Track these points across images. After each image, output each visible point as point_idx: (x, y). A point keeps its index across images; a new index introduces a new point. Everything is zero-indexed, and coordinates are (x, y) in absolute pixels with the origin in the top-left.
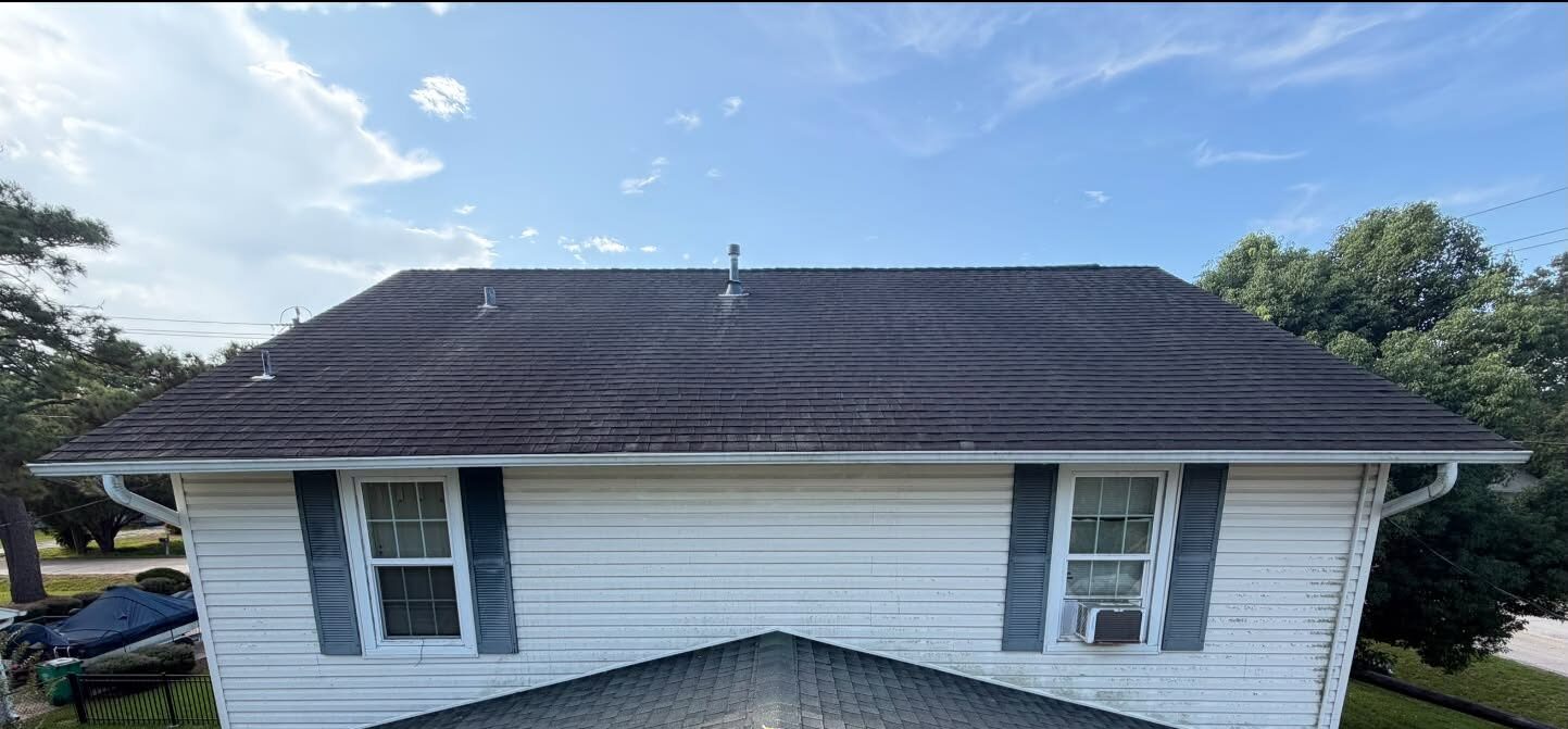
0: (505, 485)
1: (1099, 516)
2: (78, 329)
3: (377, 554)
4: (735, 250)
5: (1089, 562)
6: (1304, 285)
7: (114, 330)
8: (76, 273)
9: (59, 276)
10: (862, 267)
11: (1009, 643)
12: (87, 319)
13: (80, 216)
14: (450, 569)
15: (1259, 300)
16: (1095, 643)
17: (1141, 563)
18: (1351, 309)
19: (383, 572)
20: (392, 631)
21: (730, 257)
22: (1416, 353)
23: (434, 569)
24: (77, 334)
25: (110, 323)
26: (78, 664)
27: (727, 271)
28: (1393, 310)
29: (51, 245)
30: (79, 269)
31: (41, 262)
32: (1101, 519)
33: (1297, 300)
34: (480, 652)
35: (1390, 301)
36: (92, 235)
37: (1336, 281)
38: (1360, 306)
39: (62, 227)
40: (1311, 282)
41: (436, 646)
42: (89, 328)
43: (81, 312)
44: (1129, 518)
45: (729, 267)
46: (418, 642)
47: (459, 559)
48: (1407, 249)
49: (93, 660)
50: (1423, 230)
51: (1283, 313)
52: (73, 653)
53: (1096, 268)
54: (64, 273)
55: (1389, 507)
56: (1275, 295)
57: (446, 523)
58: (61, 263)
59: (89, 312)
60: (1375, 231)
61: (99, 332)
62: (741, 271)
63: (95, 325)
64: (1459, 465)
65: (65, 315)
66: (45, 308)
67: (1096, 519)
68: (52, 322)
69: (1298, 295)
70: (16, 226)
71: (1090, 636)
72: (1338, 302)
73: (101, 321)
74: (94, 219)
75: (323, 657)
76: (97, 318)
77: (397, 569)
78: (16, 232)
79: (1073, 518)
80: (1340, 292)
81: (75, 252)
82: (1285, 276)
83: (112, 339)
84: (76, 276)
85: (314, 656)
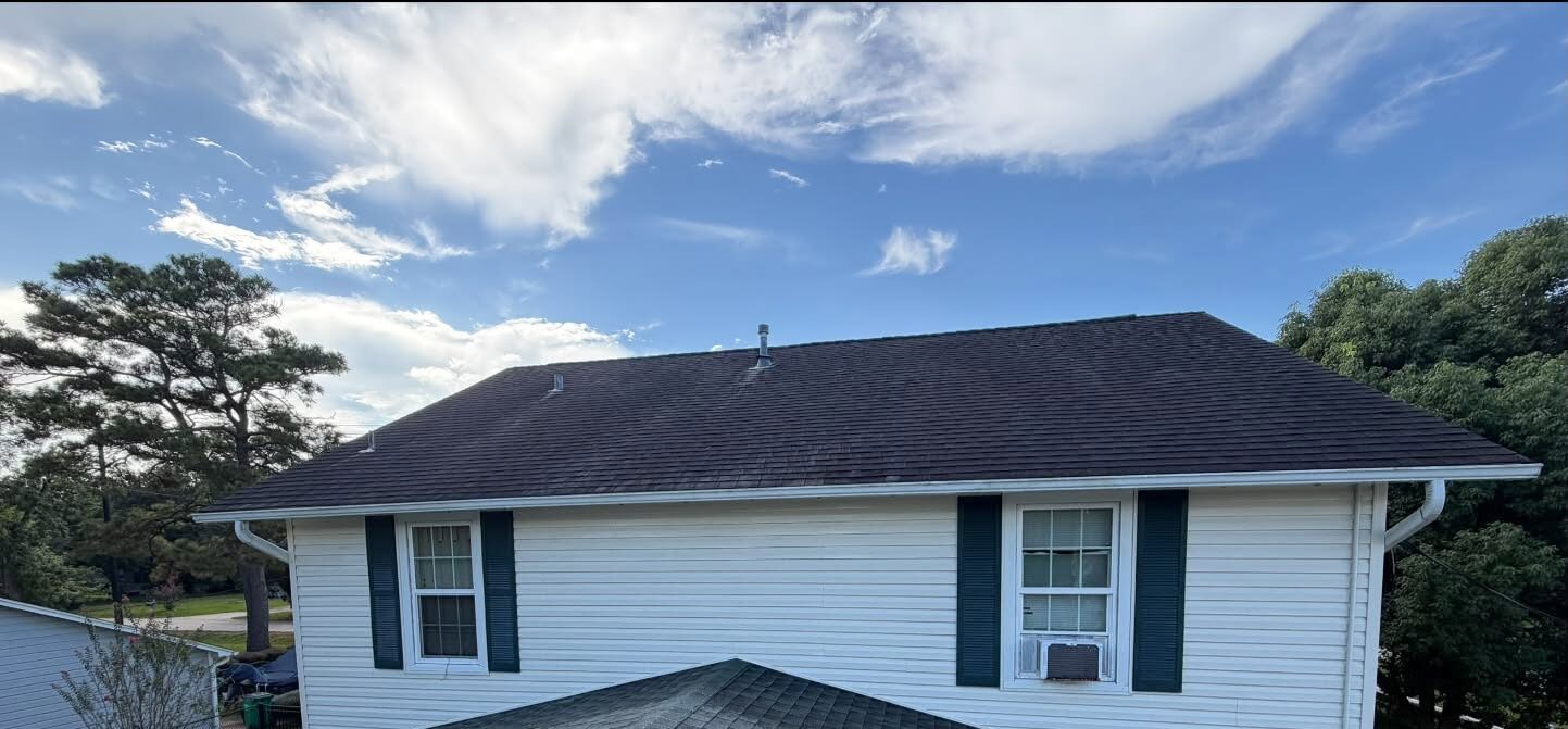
0: (514, 527)
1: (1051, 549)
2: (314, 435)
3: (421, 585)
4: (764, 329)
5: (1046, 596)
6: (1401, 317)
7: (338, 435)
8: (316, 392)
9: (304, 396)
10: (893, 335)
11: (965, 678)
12: (320, 427)
13: (326, 350)
14: (472, 598)
15: (1347, 337)
16: (1049, 678)
17: (1104, 597)
18: (1469, 337)
19: (424, 600)
20: (429, 650)
21: (759, 336)
22: (1540, 378)
23: (462, 598)
24: (313, 439)
25: (335, 430)
26: (269, 699)
27: (757, 350)
28: (1522, 334)
29: (305, 373)
30: (319, 389)
31: (294, 386)
32: (1054, 552)
33: (1394, 332)
34: (490, 670)
35: (1521, 325)
36: (333, 363)
37: (1448, 308)
38: (1482, 333)
39: (315, 360)
40: (1408, 313)
41: (459, 664)
42: (321, 434)
43: (317, 422)
44: (1084, 551)
45: (758, 346)
46: (445, 660)
47: (478, 592)
48: (1533, 265)
49: (282, 696)
50: (1551, 244)
51: (1378, 347)
52: (270, 689)
53: (1132, 318)
54: (308, 393)
55: (1391, 534)
56: (1367, 330)
57: (470, 560)
58: (307, 386)
59: (323, 422)
60: (1497, 253)
61: (328, 437)
62: (771, 349)
63: (326, 431)
64: (1447, 483)
65: (307, 425)
66: (294, 420)
67: (1048, 551)
68: (297, 430)
69: (1394, 328)
70: (282, 360)
71: (1044, 673)
72: (1452, 331)
73: (330, 428)
74: (335, 352)
75: (376, 671)
76: (328, 425)
77: (434, 598)
78: (280, 366)
79: (1024, 551)
80: (1453, 320)
81: (317, 378)
82: (1377, 310)
83: (336, 441)
84: (316, 395)
85: (371, 670)
